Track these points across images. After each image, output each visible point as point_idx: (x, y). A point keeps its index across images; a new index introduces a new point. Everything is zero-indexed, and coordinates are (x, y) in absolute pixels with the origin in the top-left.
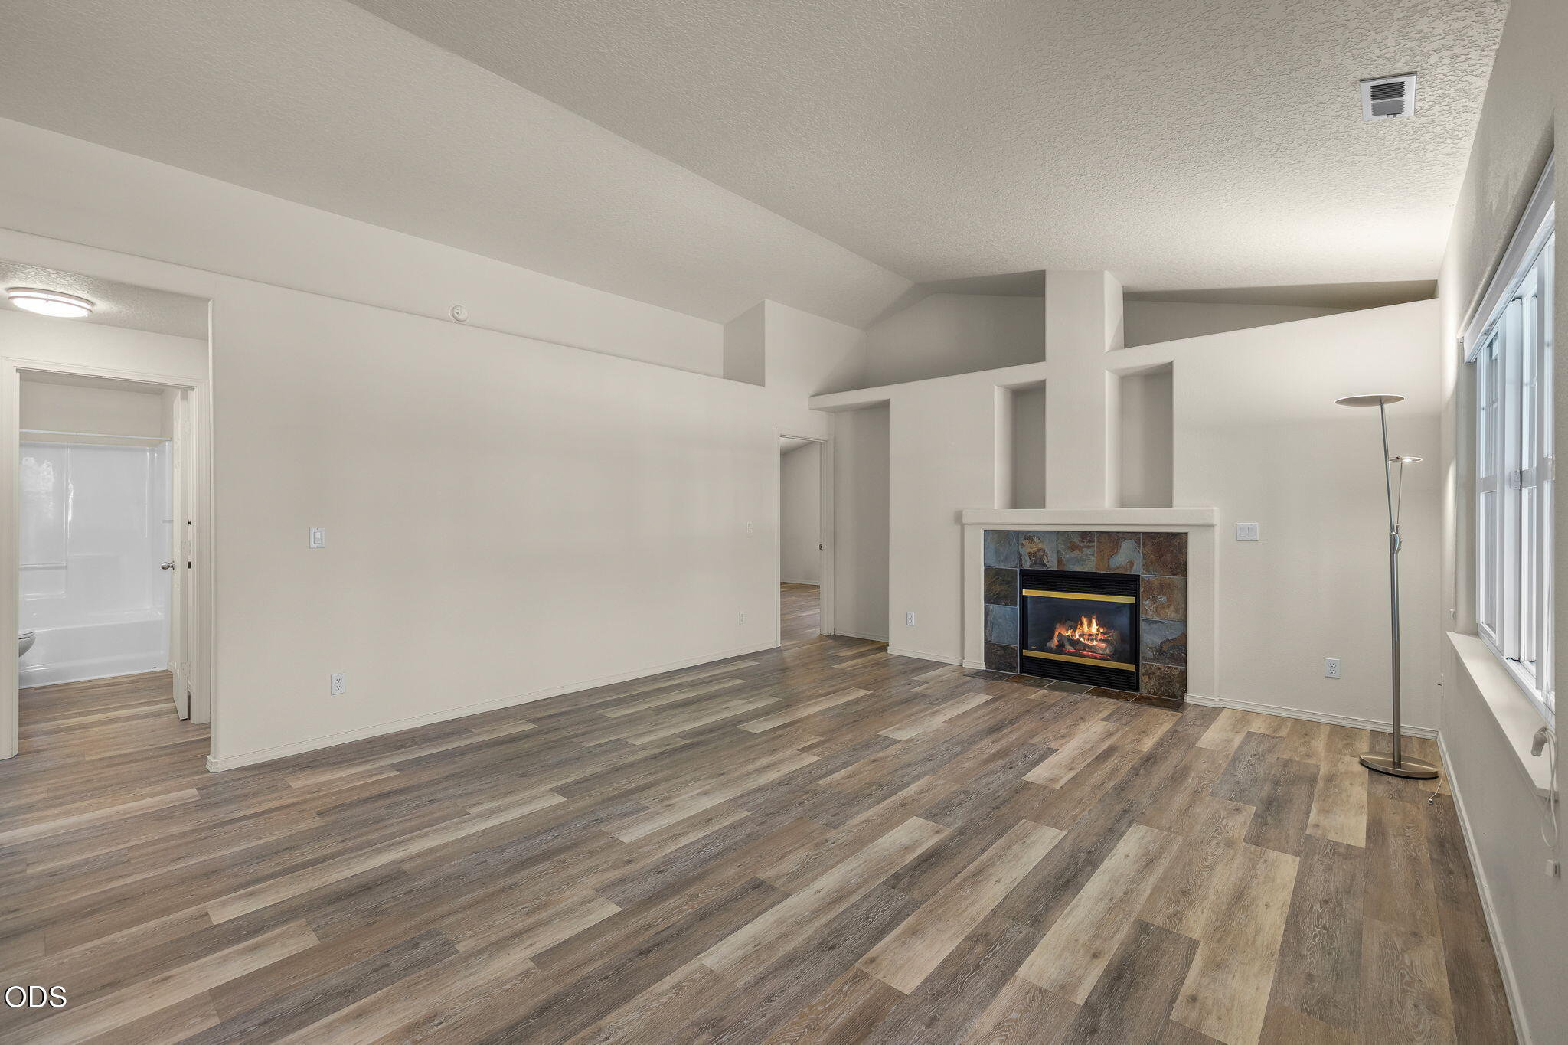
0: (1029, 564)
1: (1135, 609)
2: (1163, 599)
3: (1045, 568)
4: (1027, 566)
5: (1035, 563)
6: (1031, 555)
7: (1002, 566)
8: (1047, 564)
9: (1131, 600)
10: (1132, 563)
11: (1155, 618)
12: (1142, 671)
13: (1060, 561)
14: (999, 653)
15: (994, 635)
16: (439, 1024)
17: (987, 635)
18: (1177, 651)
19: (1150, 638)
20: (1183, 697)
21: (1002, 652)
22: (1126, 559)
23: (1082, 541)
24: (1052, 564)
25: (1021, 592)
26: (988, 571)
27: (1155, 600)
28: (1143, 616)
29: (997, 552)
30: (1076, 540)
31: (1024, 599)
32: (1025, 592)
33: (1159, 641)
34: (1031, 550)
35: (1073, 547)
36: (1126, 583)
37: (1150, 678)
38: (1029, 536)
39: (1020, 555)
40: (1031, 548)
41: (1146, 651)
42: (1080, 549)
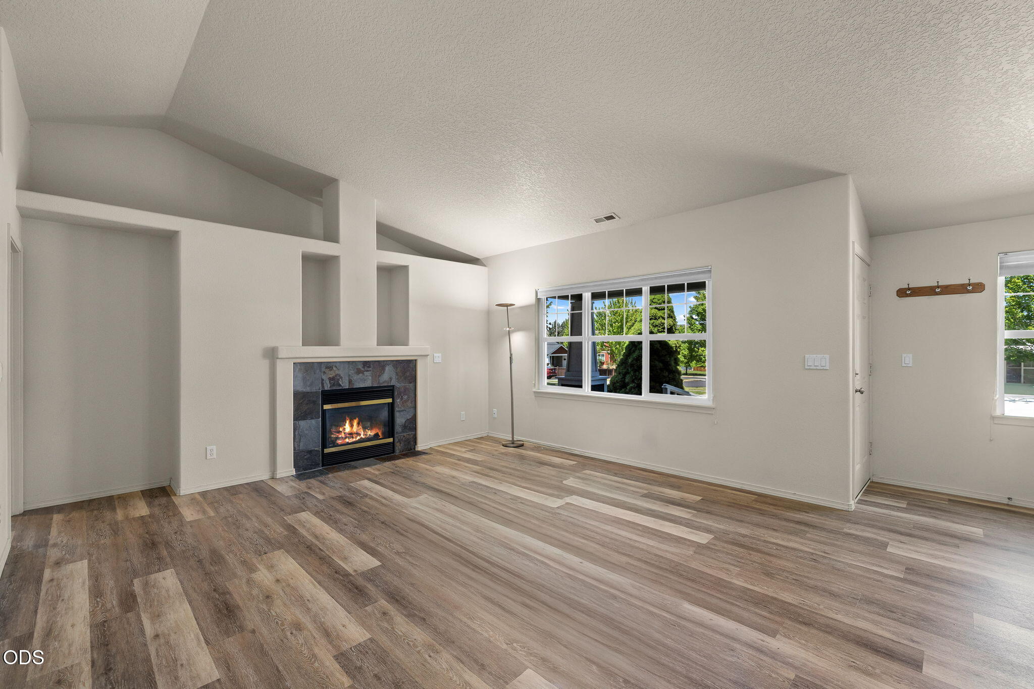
0: (329, 387)
1: (391, 406)
2: (405, 397)
3: (340, 388)
4: (327, 387)
5: (334, 385)
6: (330, 379)
7: (308, 389)
8: (341, 384)
9: (390, 400)
10: (391, 378)
11: (403, 408)
12: (396, 440)
13: (350, 382)
14: (306, 457)
15: (301, 444)
16: (854, 662)
17: (296, 446)
18: (412, 425)
19: (400, 420)
20: (414, 448)
21: (308, 456)
22: (388, 377)
23: (364, 367)
24: (345, 385)
25: (322, 407)
26: (296, 394)
27: (402, 399)
28: (397, 409)
29: (304, 379)
30: (360, 367)
31: (324, 411)
32: (326, 407)
33: (404, 421)
34: (331, 376)
35: (359, 372)
36: (387, 391)
37: (400, 443)
38: (329, 366)
39: (323, 380)
40: (331, 374)
41: (398, 428)
42: (363, 372)
